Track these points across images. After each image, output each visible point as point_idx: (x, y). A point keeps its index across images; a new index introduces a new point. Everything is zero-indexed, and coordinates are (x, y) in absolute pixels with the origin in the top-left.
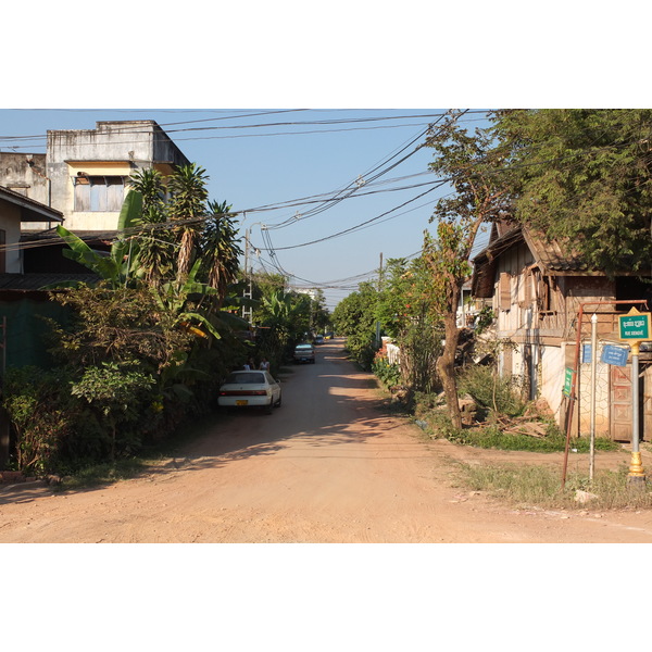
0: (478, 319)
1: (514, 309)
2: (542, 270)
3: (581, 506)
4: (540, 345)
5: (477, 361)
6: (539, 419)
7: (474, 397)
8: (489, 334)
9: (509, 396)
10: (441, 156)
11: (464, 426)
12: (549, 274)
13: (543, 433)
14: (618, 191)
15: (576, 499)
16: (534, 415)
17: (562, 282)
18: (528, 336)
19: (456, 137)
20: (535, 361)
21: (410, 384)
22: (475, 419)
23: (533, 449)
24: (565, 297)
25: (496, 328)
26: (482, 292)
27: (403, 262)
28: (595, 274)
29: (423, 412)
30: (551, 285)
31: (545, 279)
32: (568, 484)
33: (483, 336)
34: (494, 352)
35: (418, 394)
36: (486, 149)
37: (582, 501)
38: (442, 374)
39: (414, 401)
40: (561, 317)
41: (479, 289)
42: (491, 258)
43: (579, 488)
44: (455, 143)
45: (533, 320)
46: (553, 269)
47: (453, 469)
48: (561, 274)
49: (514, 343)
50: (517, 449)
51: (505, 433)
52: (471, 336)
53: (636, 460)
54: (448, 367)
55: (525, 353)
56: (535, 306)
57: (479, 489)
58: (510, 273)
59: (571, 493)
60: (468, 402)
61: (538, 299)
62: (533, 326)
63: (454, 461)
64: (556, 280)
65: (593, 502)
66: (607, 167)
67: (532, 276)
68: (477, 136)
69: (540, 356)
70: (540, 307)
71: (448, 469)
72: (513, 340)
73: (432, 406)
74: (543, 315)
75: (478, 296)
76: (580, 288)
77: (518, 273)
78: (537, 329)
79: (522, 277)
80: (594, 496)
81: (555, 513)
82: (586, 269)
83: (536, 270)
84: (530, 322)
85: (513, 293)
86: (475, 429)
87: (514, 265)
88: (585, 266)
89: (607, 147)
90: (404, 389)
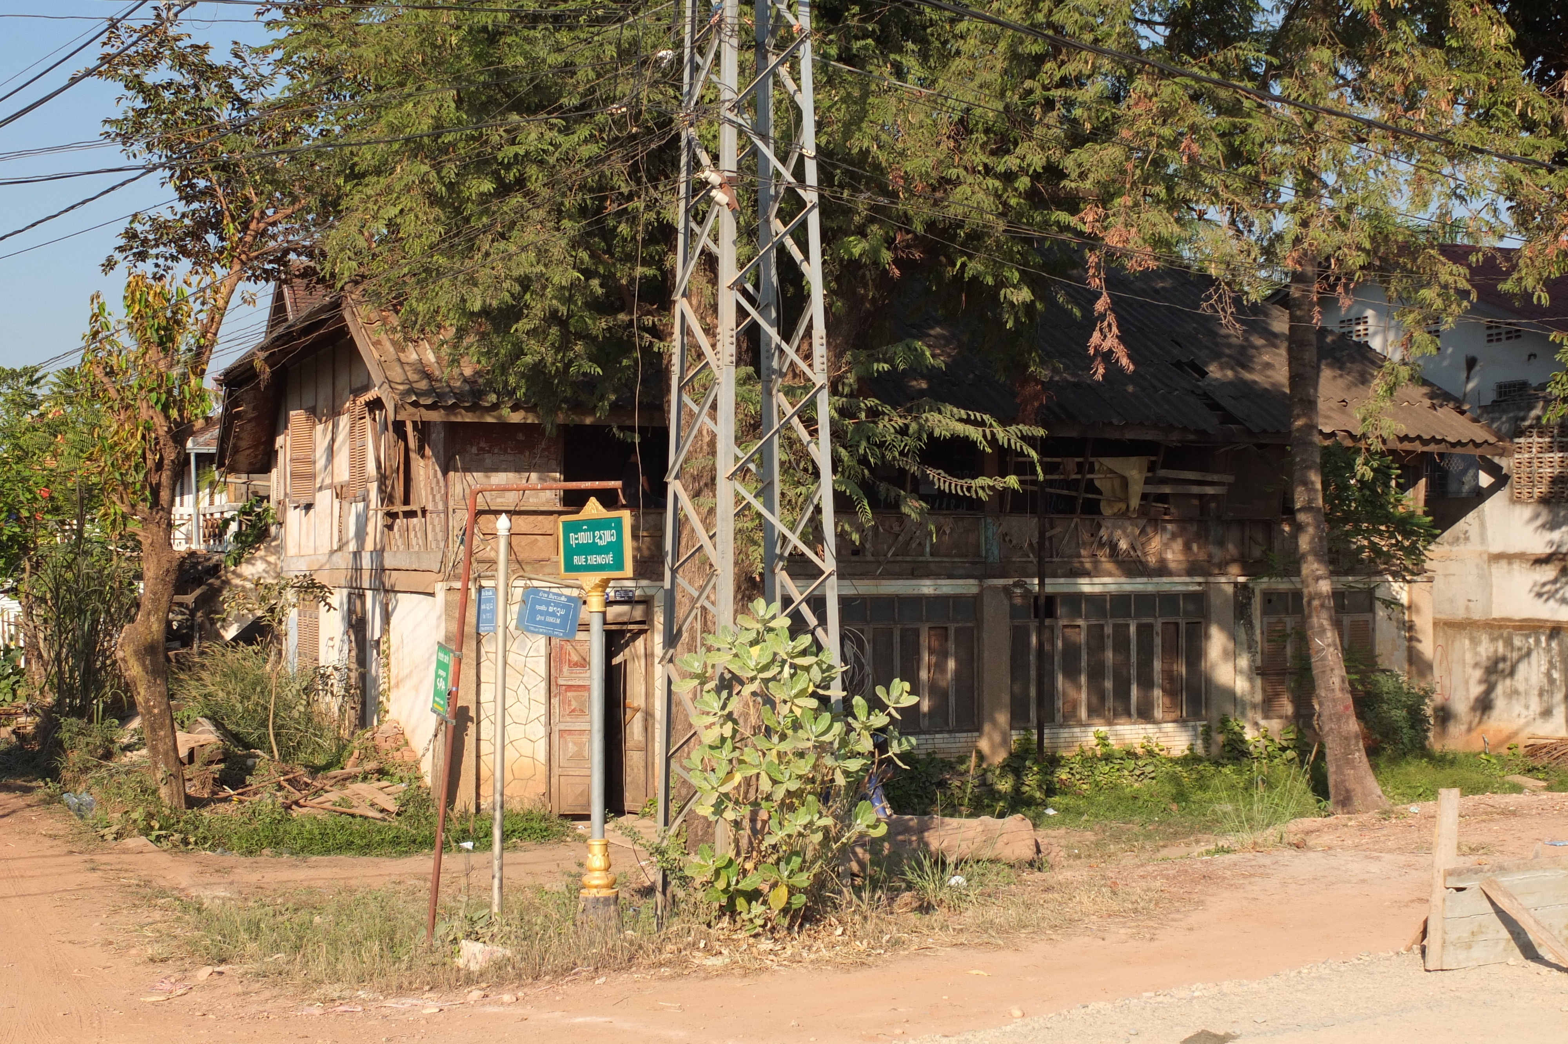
0: (234, 527)
1: (324, 500)
2: (390, 406)
3: (470, 979)
4: (385, 590)
5: (230, 633)
6: (382, 773)
7: (219, 725)
8: (260, 566)
9: (310, 720)
10: (139, 104)
11: (192, 802)
12: (408, 416)
13: (393, 807)
14: (566, 223)
15: (460, 962)
16: (371, 765)
17: (438, 436)
18: (358, 570)
19: (181, 61)
20: (375, 630)
21: (50, 699)
22: (221, 781)
23: (366, 849)
24: (445, 473)
25: (279, 550)
26: (243, 459)
27: (32, 376)
28: (516, 418)
29: (85, 770)
30: (412, 443)
31: (399, 428)
32: (441, 929)
33: (246, 569)
34: (272, 610)
35: (70, 724)
36: (257, 98)
37: (474, 967)
38: (134, 670)
39: (60, 743)
40: (435, 521)
41: (236, 450)
42: (266, 373)
43: (468, 936)
44: (177, 77)
45: (370, 529)
46: (415, 404)
47: (157, 915)
48: (435, 416)
49: (322, 587)
50: (328, 852)
51: (296, 812)
52: (215, 569)
53: (596, 860)
54: (149, 651)
55: (351, 611)
56: (374, 495)
57: (223, 961)
58: (313, 412)
59: (448, 948)
60: (203, 738)
61: (382, 479)
62: (369, 545)
63: (162, 893)
64: (424, 430)
65: (499, 966)
66: (541, 163)
67: (368, 420)
68: (236, 62)
69: (387, 617)
70: (387, 497)
71: (144, 915)
72: (319, 579)
73: (108, 755)
74: (393, 516)
75: (233, 469)
76: (481, 449)
77: (335, 413)
78: (379, 553)
79: (344, 421)
80: (500, 951)
81: (408, 1002)
82: (495, 407)
83: (376, 405)
84: (361, 534)
85: (321, 463)
86: (221, 808)
87: (324, 392)
88: (493, 398)
89: (543, 116)
90: (31, 712)
